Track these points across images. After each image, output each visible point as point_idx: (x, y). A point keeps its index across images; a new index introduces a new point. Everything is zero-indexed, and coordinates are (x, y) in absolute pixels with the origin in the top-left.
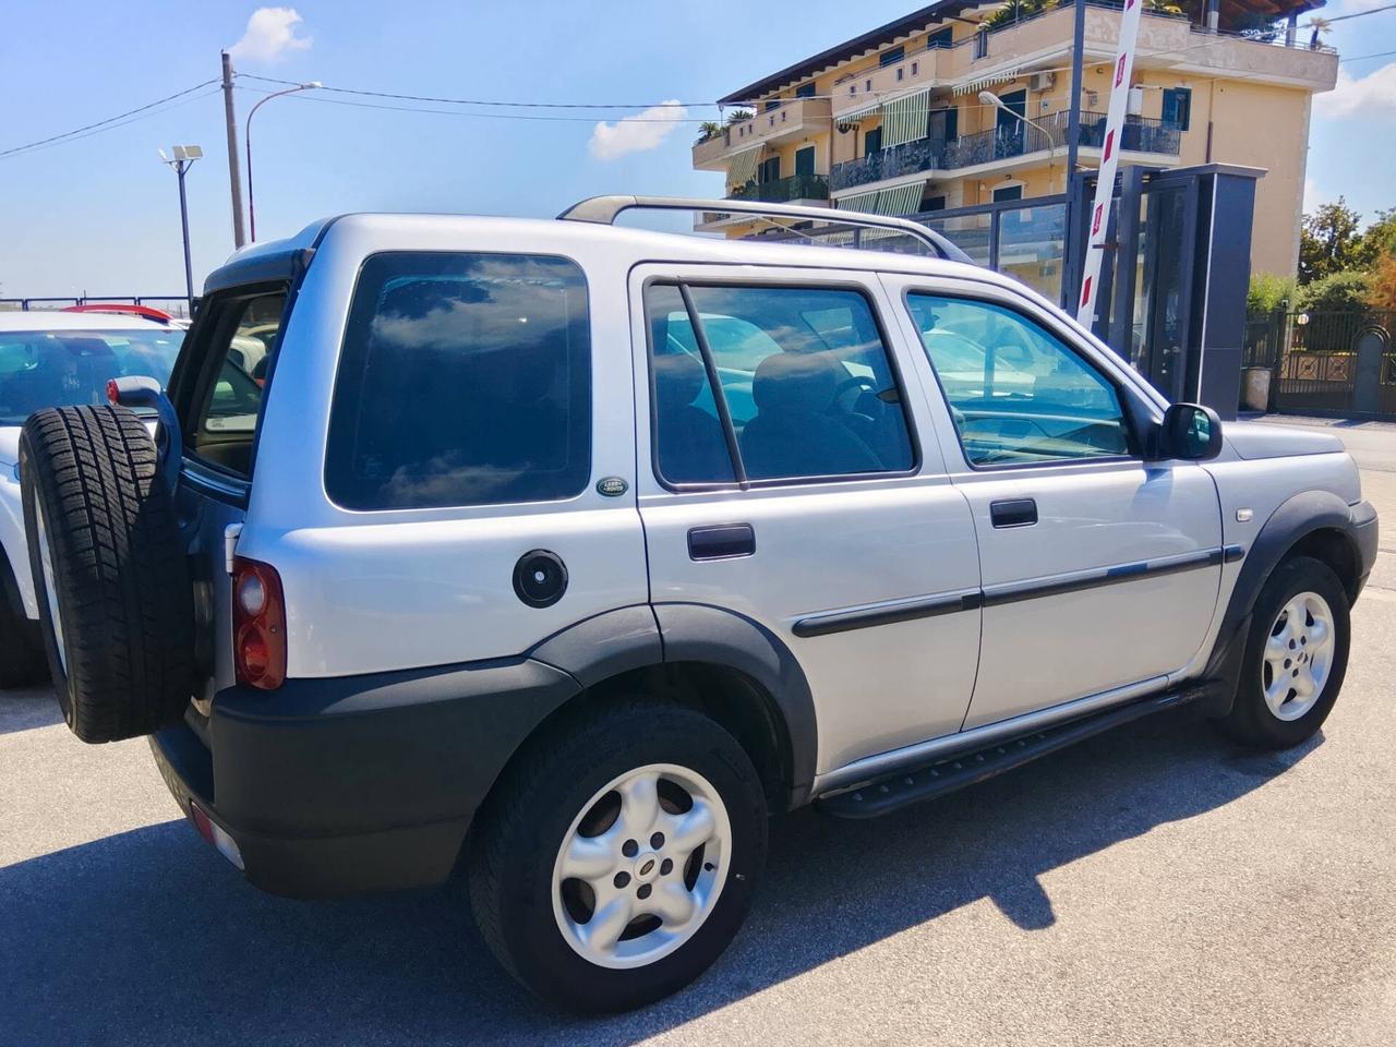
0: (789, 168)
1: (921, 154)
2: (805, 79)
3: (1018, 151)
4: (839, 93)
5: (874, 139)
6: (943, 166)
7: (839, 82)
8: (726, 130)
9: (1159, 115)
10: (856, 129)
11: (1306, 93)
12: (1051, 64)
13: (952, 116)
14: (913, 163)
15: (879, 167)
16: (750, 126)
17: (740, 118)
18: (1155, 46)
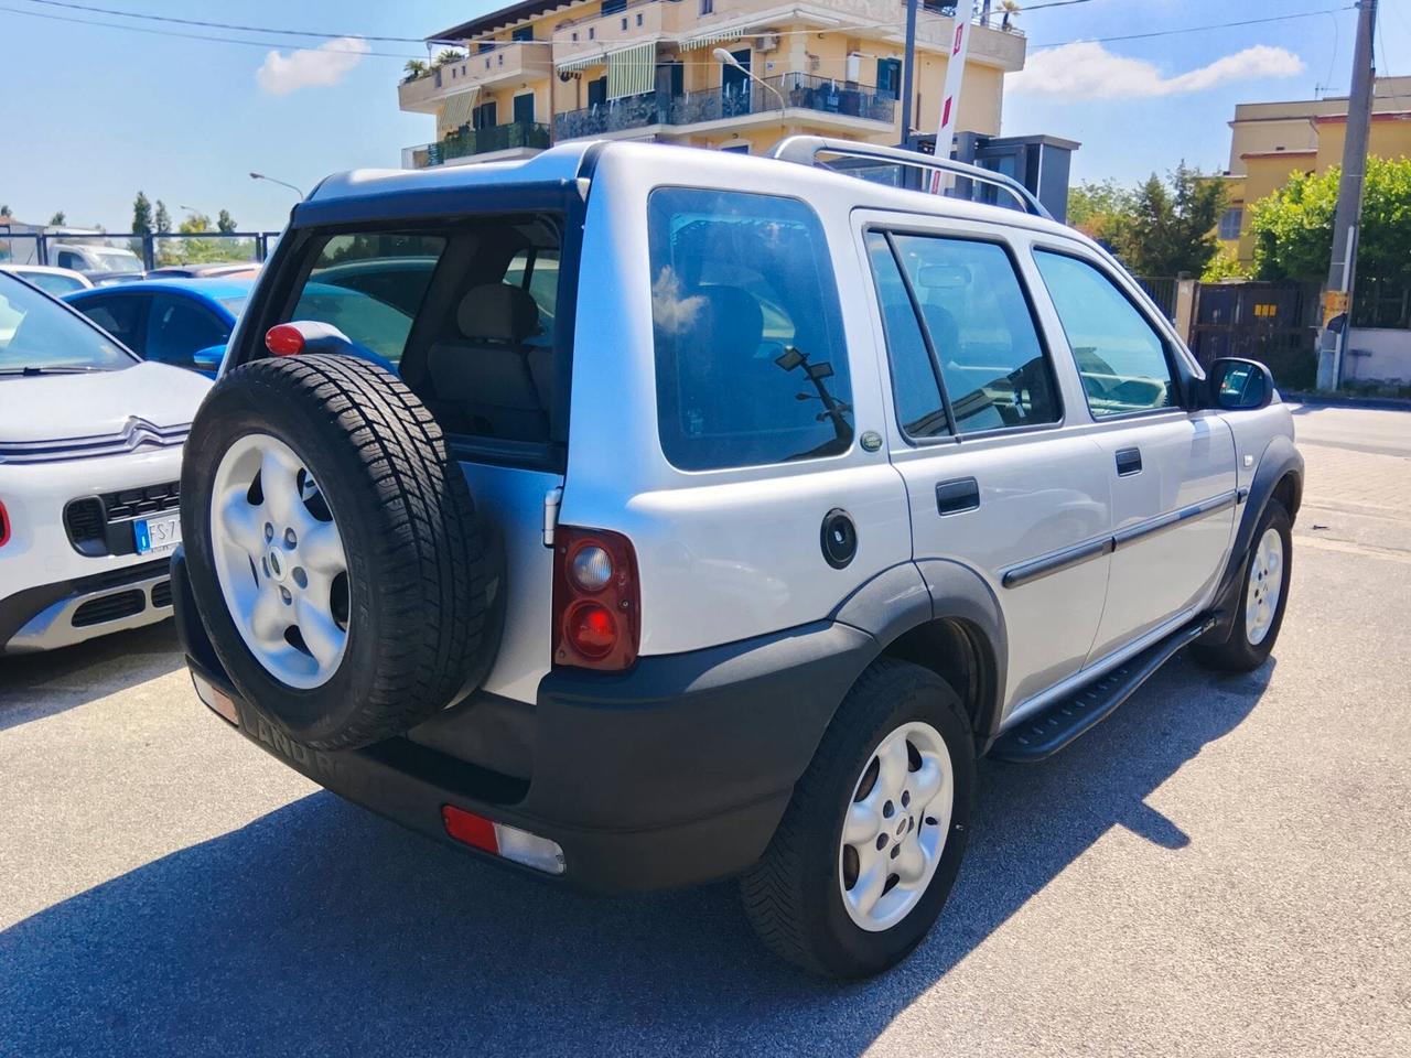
0: (506, 115)
1: (648, 108)
2: (522, 22)
3: (745, 110)
4: (561, 39)
5: (599, 90)
6: (671, 121)
7: (559, 27)
8: (436, 71)
9: (874, 84)
10: (578, 77)
11: (998, 72)
12: (775, 26)
13: (678, 72)
14: (642, 116)
15: (604, 119)
16: (464, 68)
17: (452, 58)
18: (871, 16)
